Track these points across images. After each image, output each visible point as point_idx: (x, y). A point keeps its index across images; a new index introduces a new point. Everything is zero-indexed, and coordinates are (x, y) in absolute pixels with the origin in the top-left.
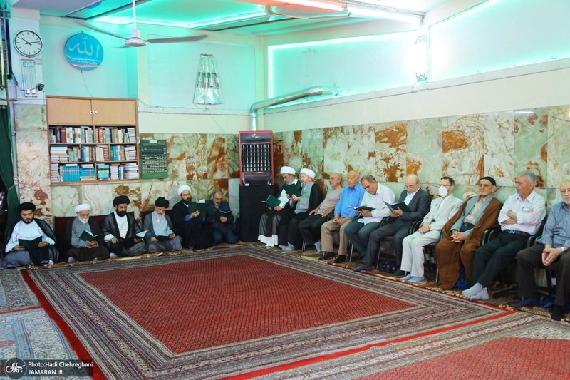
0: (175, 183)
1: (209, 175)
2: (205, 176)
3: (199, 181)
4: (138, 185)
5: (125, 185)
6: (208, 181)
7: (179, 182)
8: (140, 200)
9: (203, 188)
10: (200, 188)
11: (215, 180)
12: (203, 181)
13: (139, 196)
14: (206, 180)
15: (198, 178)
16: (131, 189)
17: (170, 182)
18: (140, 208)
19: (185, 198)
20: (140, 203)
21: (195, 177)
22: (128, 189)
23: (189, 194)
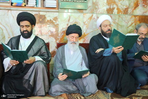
0: (95, 15)
1: (130, 11)
2: (126, 11)
3: (119, 16)
4: (56, 14)
5: (41, 13)
6: (128, 17)
7: (99, 16)
8: (57, 30)
9: (123, 23)
10: (120, 23)
11: (135, 16)
12: (124, 16)
13: (56, 26)
14: (126, 16)
15: (118, 13)
16: (48, 19)
17: (89, 15)
18: (56, 39)
19: (105, 29)
20: (57, 34)
21: (115, 11)
22: (45, 18)
23: (110, 25)
